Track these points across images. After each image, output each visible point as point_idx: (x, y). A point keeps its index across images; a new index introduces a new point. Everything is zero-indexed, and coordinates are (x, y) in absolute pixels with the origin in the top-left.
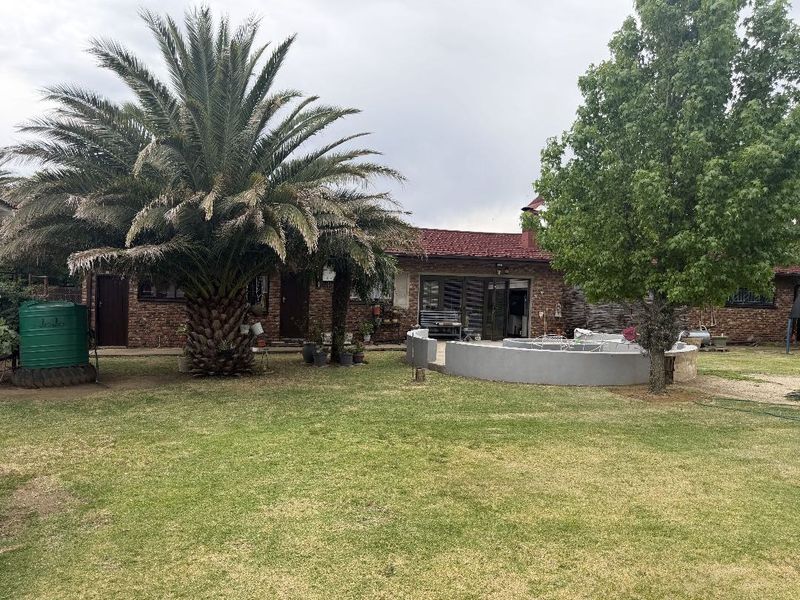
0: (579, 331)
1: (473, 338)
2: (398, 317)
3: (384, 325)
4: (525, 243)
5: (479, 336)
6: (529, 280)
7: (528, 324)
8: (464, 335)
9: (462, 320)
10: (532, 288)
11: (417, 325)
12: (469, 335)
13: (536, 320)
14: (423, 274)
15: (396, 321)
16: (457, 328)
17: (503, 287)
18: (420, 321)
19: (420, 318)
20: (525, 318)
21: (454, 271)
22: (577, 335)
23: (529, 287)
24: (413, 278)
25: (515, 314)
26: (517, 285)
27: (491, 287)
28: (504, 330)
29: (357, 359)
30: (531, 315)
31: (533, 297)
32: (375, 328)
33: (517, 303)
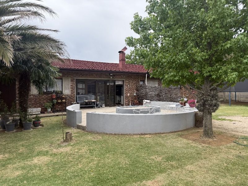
0: (145, 101)
1: (101, 106)
2: (65, 99)
3: (58, 103)
4: (121, 66)
5: (104, 106)
6: (123, 81)
7: (123, 99)
8: (97, 105)
9: (96, 99)
10: (125, 84)
11: (75, 102)
12: (99, 105)
13: (127, 97)
14: (77, 78)
15: (64, 101)
16: (94, 102)
17: (112, 84)
18: (76, 100)
19: (76, 99)
20: (122, 97)
21: (92, 77)
22: (145, 102)
23: (123, 83)
24: (72, 81)
25: (118, 95)
26: (119, 83)
27: (108, 84)
28: (114, 102)
29: (36, 124)
30: (125, 95)
31: (125, 87)
32: (53, 105)
33: (119, 90)
